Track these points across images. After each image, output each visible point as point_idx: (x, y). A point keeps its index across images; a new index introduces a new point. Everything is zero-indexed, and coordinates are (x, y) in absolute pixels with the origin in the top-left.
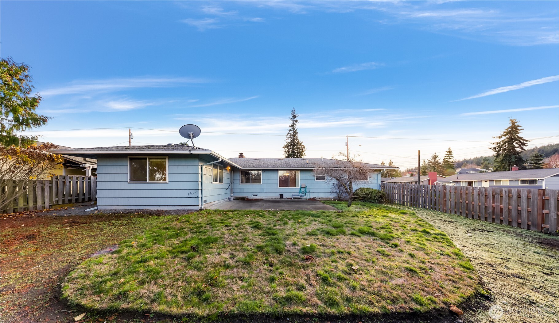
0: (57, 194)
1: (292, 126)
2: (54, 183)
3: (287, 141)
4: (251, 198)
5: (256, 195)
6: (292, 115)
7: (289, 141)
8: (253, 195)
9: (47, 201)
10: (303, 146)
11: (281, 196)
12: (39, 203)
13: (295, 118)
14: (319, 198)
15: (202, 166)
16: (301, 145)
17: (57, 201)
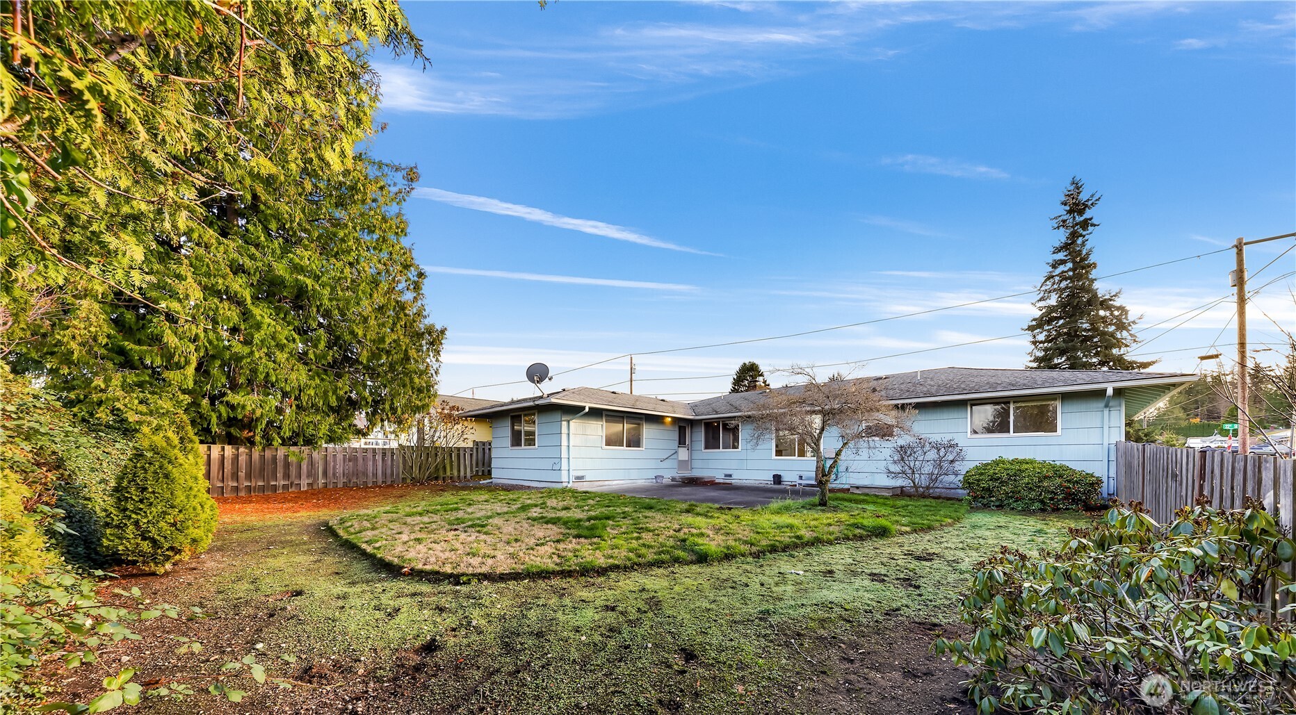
0: (477, 464)
1: (1065, 247)
2: (475, 450)
3: (1042, 304)
4: (722, 481)
5: (730, 476)
6: (1068, 208)
7: (1053, 301)
8: (726, 476)
9: (468, 470)
10: (1118, 308)
11: (777, 479)
12: (462, 473)
13: (1081, 212)
14: (858, 488)
15: (569, 422)
16: (1109, 308)
17: (477, 471)
